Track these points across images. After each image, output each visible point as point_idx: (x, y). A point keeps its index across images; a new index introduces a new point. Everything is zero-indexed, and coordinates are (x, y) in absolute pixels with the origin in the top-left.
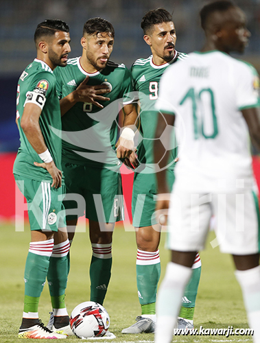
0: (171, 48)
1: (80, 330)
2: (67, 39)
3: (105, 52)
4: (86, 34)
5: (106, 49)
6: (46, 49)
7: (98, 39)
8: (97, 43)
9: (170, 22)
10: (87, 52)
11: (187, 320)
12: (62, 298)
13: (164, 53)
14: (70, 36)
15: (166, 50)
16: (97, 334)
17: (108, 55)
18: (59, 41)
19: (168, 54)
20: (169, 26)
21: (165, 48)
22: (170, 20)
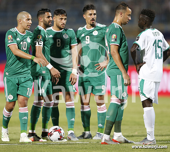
0: (93, 21)
1: (52, 138)
2: (51, 15)
3: (64, 22)
4: (55, 15)
5: (64, 21)
6: (42, 20)
7: (60, 18)
8: (60, 19)
9: (95, 10)
10: (56, 23)
11: (101, 134)
12: (46, 125)
13: (90, 23)
14: (52, 14)
15: (91, 21)
16: (59, 139)
17: (65, 24)
18: (47, 16)
19: (92, 23)
20: (94, 12)
21: (91, 20)
22: (94, 9)
